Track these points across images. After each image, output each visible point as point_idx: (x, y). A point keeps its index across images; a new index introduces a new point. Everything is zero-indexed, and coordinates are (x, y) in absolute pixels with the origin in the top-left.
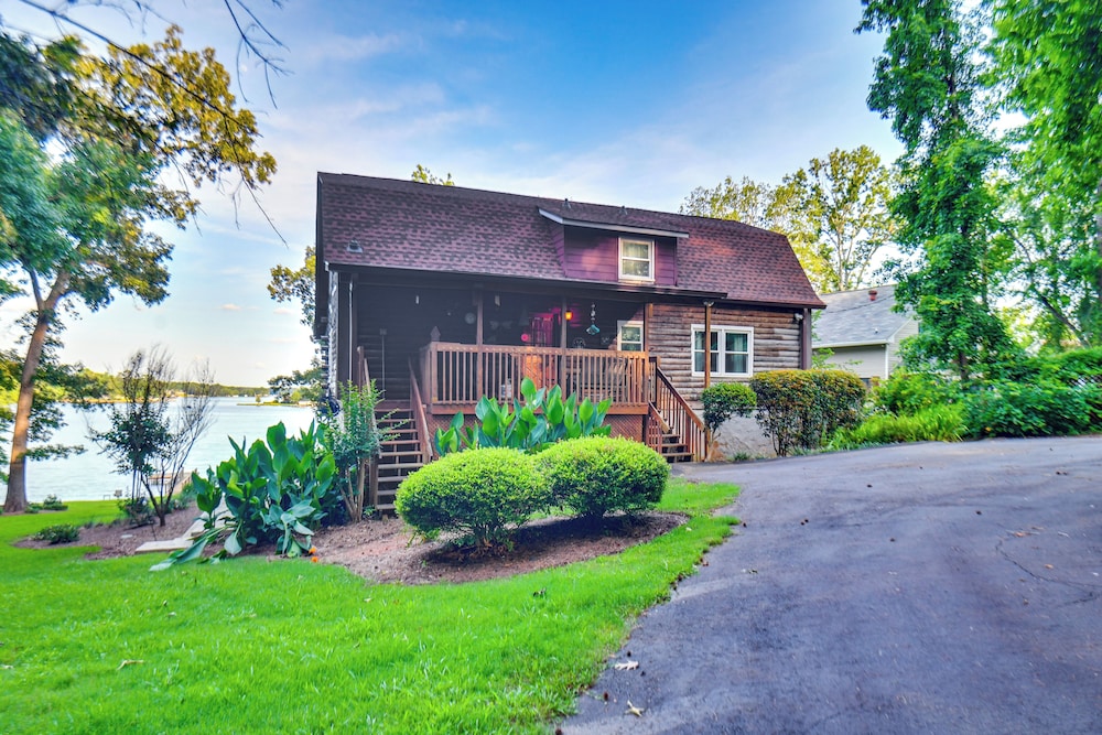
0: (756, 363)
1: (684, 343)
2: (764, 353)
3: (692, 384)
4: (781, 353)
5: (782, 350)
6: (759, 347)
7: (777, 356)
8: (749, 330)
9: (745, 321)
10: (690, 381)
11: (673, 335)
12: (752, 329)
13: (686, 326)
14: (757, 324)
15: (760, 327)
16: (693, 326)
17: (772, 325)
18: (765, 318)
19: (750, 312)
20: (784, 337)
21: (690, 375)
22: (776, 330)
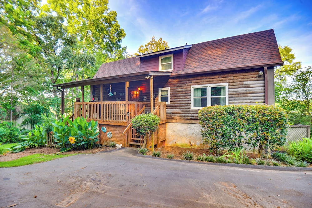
0: (230, 101)
1: (187, 94)
2: (237, 95)
3: (191, 112)
4: (249, 95)
5: (249, 93)
6: (232, 93)
7: (247, 97)
8: (226, 85)
9: (222, 80)
10: (190, 111)
11: (182, 91)
12: (227, 84)
13: (188, 87)
14: (231, 81)
15: (233, 82)
16: (192, 86)
17: (242, 80)
18: (236, 77)
19: (226, 75)
20: (251, 86)
21: (190, 108)
22: (245, 83)
